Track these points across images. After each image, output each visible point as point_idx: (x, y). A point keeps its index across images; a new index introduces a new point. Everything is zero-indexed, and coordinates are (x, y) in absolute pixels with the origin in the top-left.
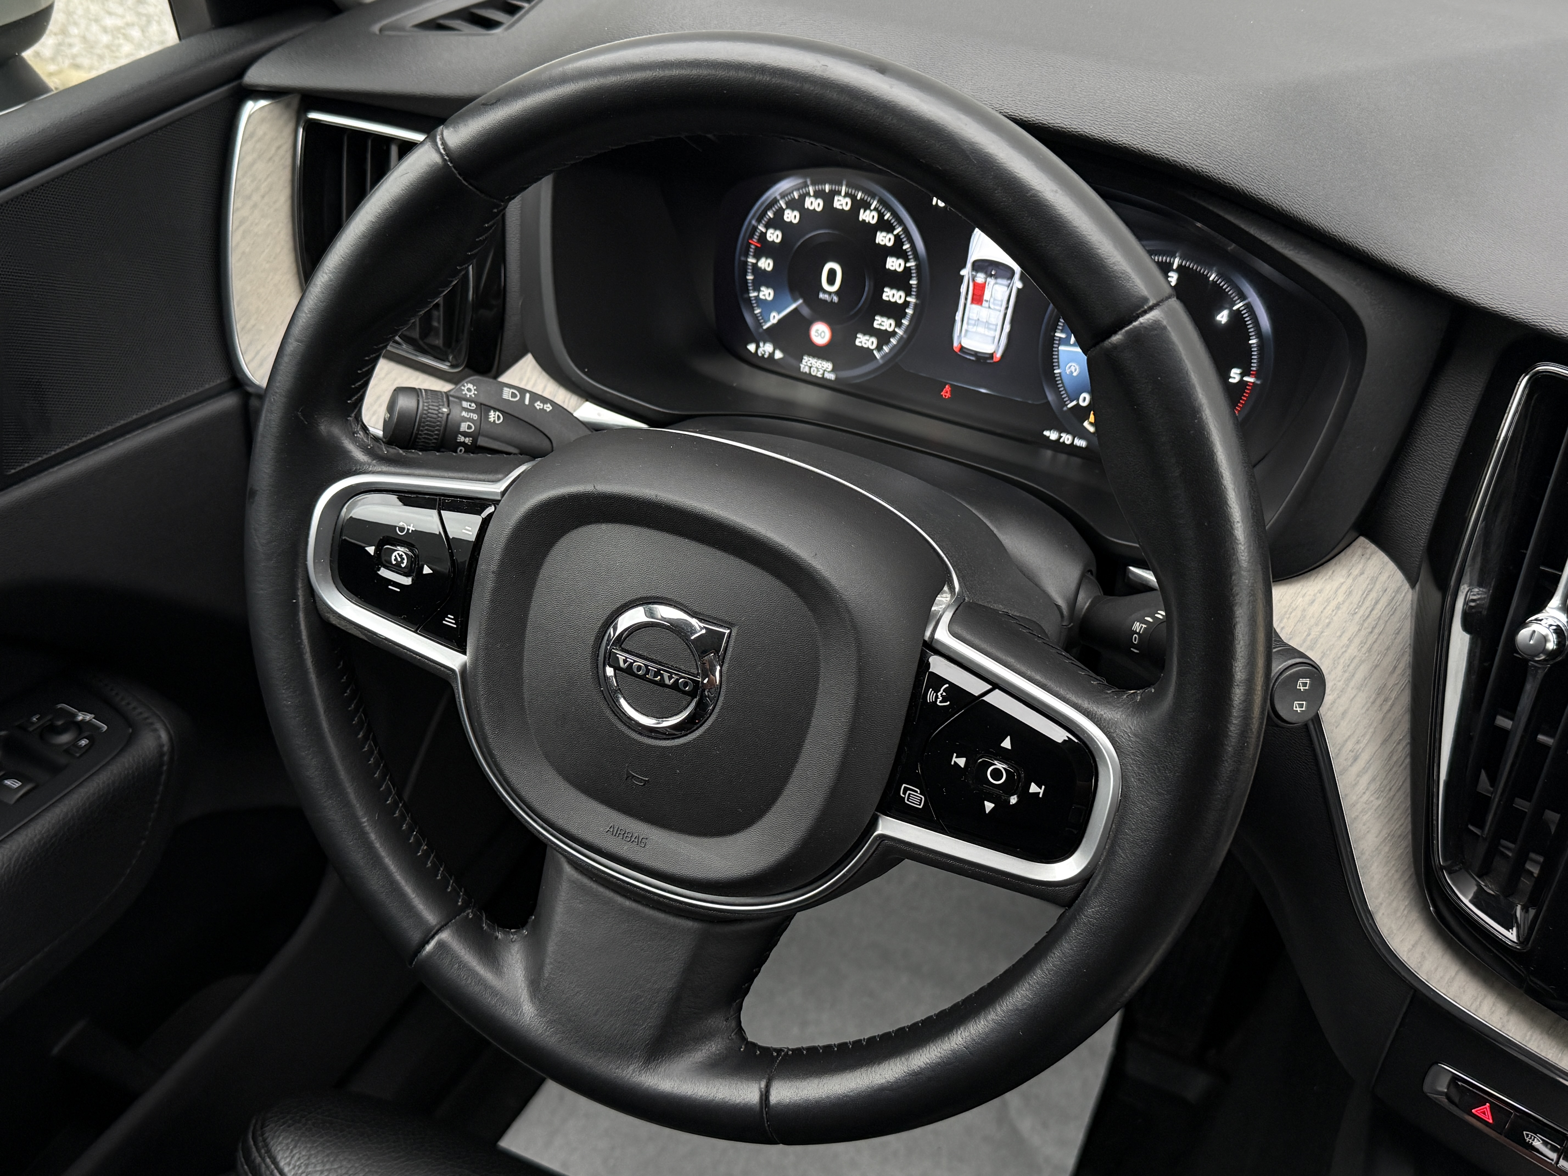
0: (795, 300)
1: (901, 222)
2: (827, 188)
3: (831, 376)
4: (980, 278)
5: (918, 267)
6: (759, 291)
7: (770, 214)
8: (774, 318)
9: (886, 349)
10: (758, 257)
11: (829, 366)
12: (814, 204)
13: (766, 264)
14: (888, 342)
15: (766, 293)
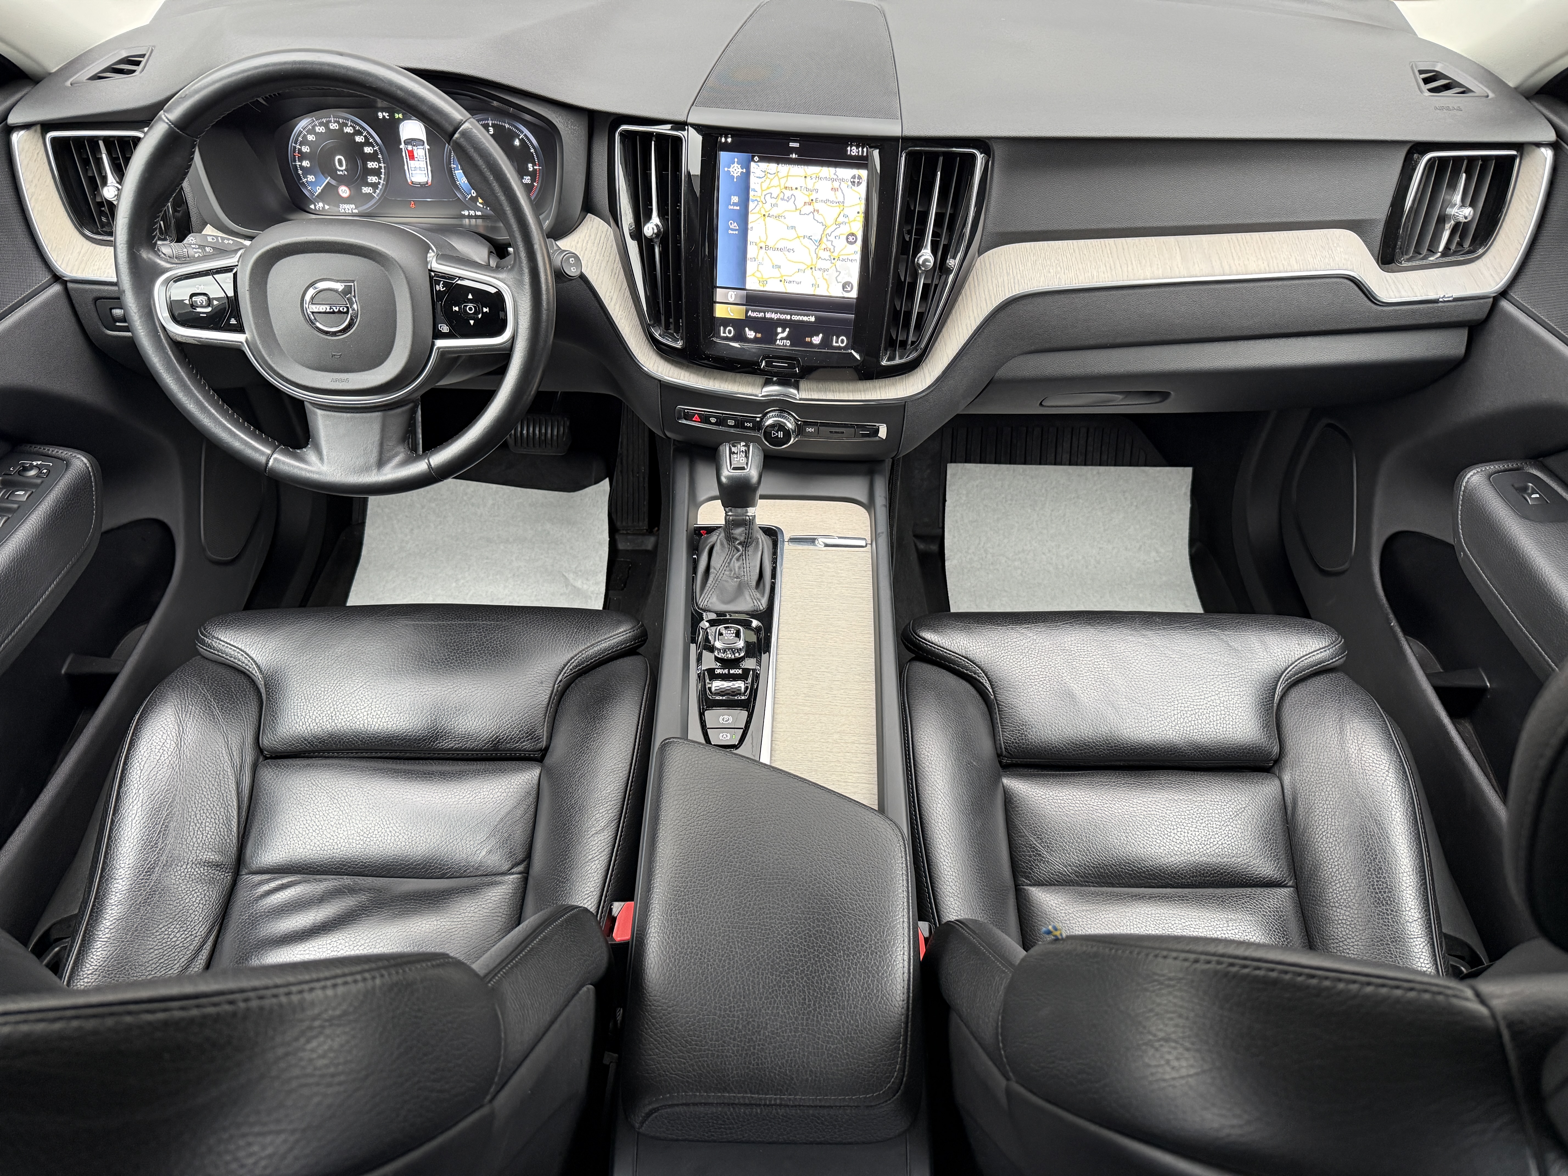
0: (326, 178)
1: (365, 129)
2: (324, 120)
3: (356, 211)
4: (410, 148)
5: (380, 149)
6: (307, 178)
7: (300, 139)
8: (319, 190)
9: (378, 191)
10: (301, 160)
11: (353, 206)
12: (320, 129)
13: (306, 163)
14: (377, 188)
15: (311, 178)
